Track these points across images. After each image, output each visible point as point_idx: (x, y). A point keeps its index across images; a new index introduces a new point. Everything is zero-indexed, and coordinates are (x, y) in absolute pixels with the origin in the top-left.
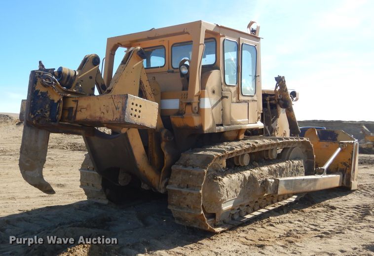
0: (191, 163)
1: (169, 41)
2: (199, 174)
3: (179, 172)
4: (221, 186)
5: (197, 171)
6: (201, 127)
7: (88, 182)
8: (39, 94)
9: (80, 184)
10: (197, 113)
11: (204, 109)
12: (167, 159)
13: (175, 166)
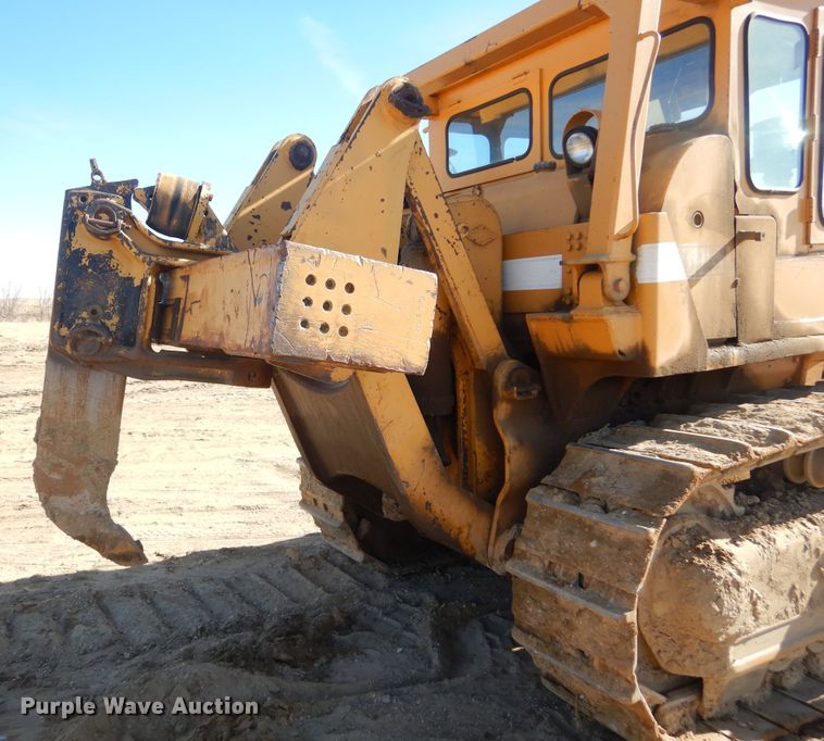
0: (596, 491)
1: (541, 71)
2: (627, 544)
3: (551, 518)
4: (726, 584)
5: (617, 528)
6: (642, 354)
7: (316, 497)
8: (85, 261)
9: (300, 499)
10: (626, 301)
11: (654, 286)
12: (516, 462)
13: (538, 490)
